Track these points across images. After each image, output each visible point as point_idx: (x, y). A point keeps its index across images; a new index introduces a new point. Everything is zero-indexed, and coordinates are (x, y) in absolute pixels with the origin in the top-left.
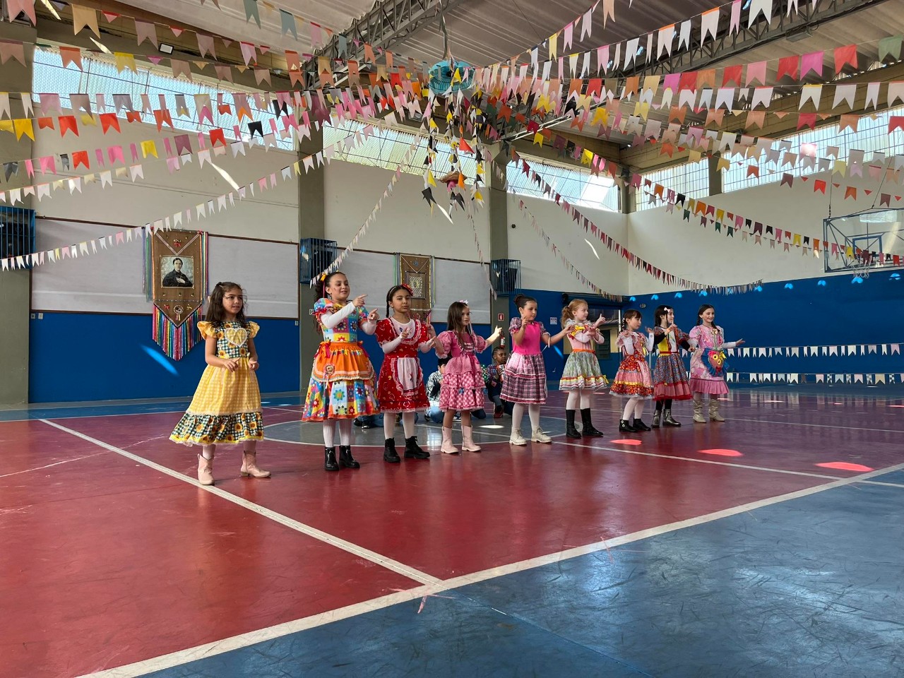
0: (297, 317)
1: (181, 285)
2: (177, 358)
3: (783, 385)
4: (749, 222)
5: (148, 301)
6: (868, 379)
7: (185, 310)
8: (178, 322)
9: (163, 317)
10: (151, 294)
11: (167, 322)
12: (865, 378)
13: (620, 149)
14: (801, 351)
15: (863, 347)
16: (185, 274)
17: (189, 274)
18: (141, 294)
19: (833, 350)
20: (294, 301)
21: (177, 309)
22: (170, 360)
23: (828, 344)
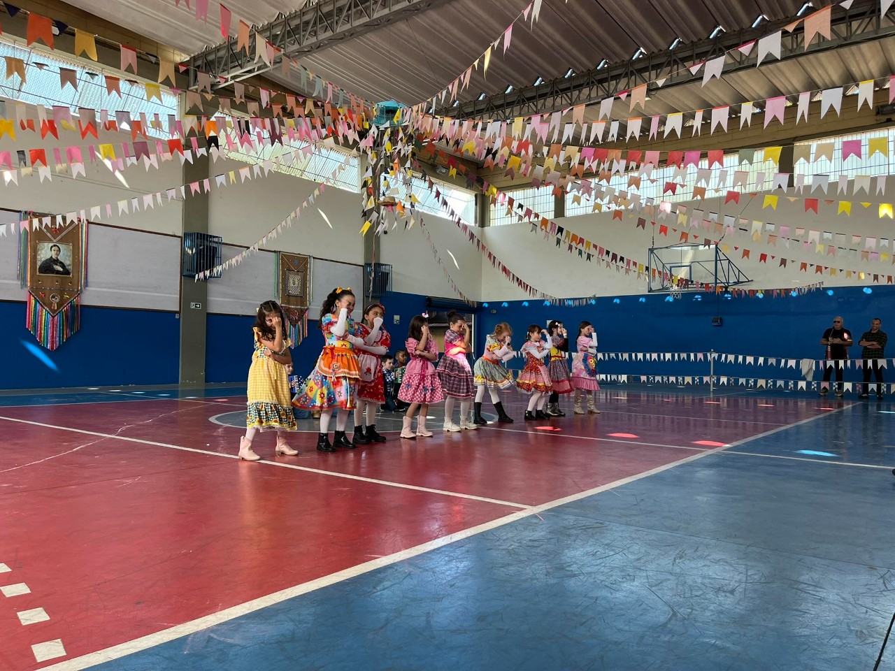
0: (178, 310)
1: (58, 272)
2: (52, 348)
3: (614, 384)
4: (608, 253)
5: (22, 288)
6: (679, 381)
7: (62, 298)
8: (54, 311)
9: (38, 304)
10: (26, 281)
11: (42, 311)
12: (677, 379)
13: (478, 168)
14: (630, 356)
15: (676, 355)
16: (63, 261)
17: (68, 262)
18: (13, 280)
19: (654, 356)
20: (175, 294)
21: (53, 297)
22: (44, 350)
23: (651, 352)
